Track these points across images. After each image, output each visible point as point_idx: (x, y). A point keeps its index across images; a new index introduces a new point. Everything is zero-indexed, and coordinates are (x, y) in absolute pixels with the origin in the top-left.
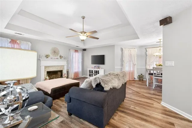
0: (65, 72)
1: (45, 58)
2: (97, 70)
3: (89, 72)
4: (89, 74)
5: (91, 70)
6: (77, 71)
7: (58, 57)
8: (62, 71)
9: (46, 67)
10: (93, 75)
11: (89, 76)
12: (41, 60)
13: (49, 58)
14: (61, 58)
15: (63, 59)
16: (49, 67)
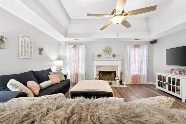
0: (118, 74)
1: (97, 58)
2: (177, 77)
3: (159, 79)
4: (159, 82)
5: (161, 76)
6: (137, 73)
7: (111, 56)
8: (115, 71)
9: (98, 67)
10: (165, 85)
11: (159, 85)
12: (94, 60)
13: (101, 58)
14: (114, 57)
15: (116, 58)
16: (101, 66)
